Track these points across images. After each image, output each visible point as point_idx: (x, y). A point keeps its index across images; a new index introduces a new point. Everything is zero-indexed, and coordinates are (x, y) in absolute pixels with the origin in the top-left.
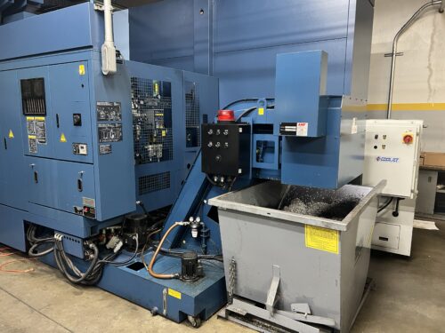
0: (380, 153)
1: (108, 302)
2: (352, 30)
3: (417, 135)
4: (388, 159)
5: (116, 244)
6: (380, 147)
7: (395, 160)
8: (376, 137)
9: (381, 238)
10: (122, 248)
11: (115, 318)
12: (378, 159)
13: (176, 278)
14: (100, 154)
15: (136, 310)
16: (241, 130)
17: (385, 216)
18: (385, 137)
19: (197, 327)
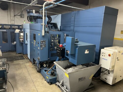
0: (103, 57)
1: (40, 76)
2: (102, 25)
3: (112, 54)
4: (105, 59)
5: (45, 65)
6: (103, 56)
7: (107, 60)
8: (103, 53)
9: (105, 78)
10: (45, 67)
11: (39, 79)
12: (103, 59)
13: (50, 75)
14: (41, 50)
15: (43, 78)
16: (62, 49)
17: (106, 73)
18: (105, 53)
19: (50, 85)
